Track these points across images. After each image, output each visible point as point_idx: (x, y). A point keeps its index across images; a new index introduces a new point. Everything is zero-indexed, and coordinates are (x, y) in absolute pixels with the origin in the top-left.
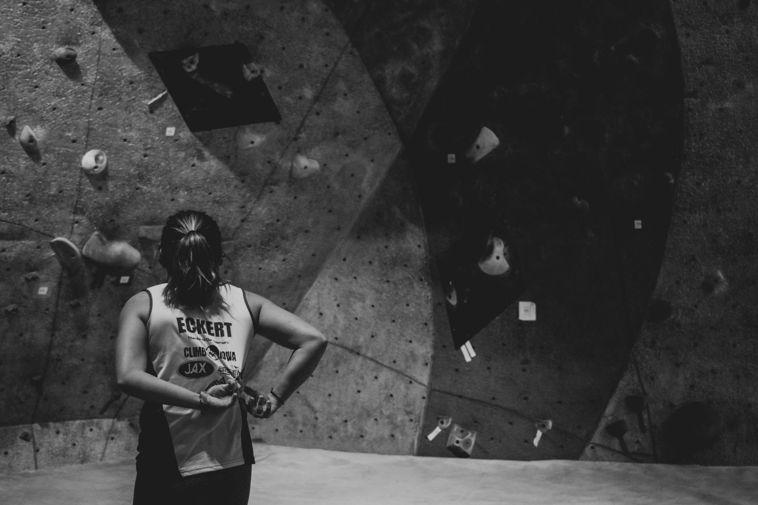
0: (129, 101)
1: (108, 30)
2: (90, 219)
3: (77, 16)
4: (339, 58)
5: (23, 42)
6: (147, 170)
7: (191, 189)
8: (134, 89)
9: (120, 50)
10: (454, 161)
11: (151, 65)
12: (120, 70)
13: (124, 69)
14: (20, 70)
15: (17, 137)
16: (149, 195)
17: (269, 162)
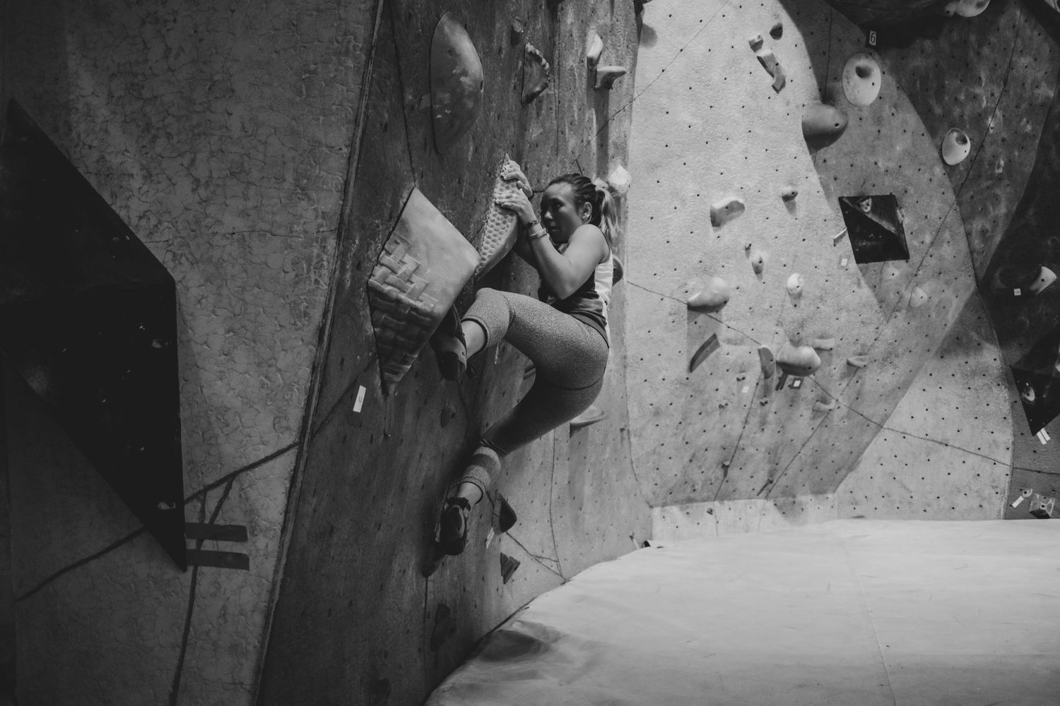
0: (822, 235)
1: (816, 176)
2: (785, 331)
3: (798, 163)
4: (948, 212)
5: (763, 181)
6: (826, 293)
7: (850, 311)
8: (826, 226)
9: (822, 193)
10: (1020, 294)
11: (839, 207)
12: (820, 209)
13: (823, 208)
14: (759, 203)
15: (750, 258)
16: (824, 313)
17: (898, 293)
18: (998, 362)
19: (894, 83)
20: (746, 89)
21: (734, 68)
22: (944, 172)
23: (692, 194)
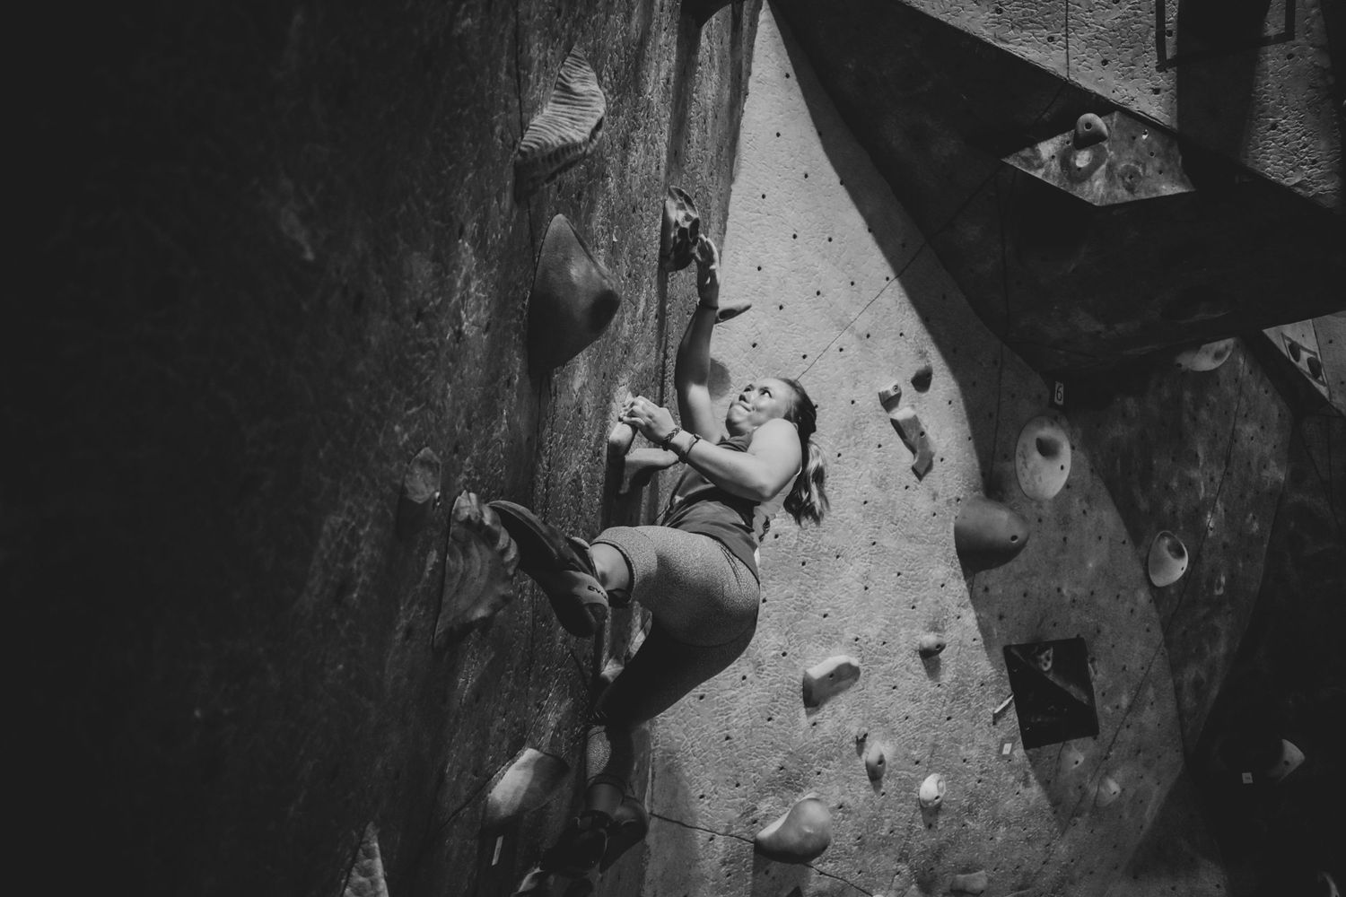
0: (976, 709)
1: (973, 615)
2: (911, 868)
3: (946, 594)
4: (1153, 659)
5: (891, 626)
6: (977, 801)
7: (1010, 824)
8: (984, 693)
9: (980, 642)
10: (1251, 781)
11: (1003, 661)
12: (976, 667)
13: (979, 666)
14: (883, 664)
15: (864, 756)
16: (972, 833)
17: (1080, 787)
18: (1223, 890)
19: (1087, 464)
20: (871, 472)
21: (853, 437)
22: (1150, 597)
23: (774, 652)
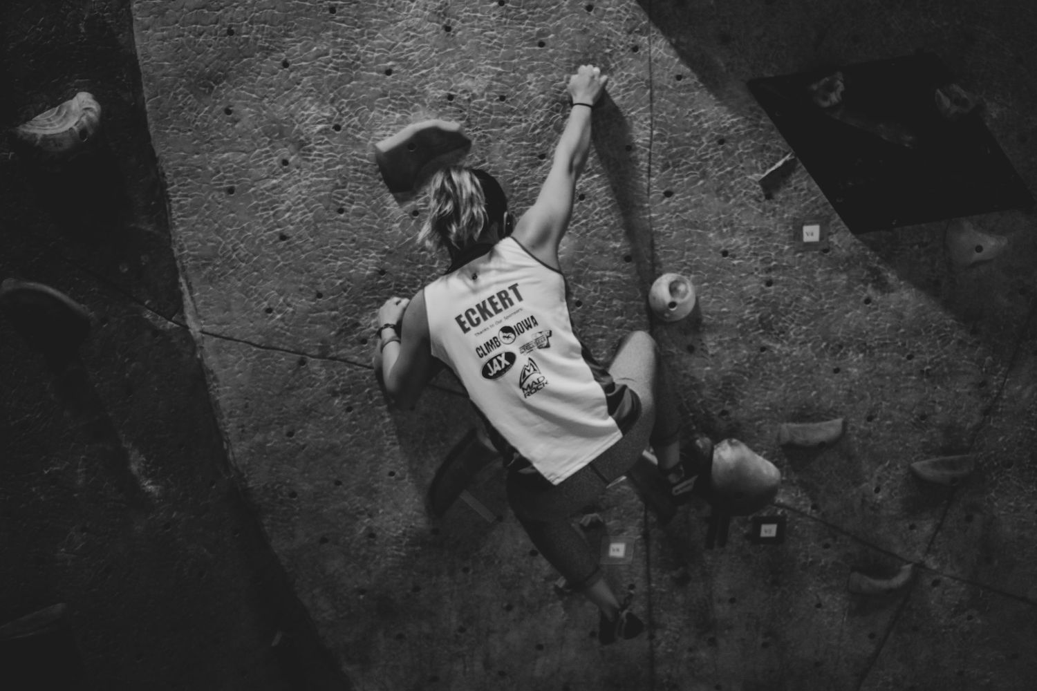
0: (721, 177)
1: (662, 42)
3: (601, 18)
5: (507, 73)
6: (775, 312)
7: (870, 348)
8: (729, 153)
9: (691, 79)
11: (755, 104)
12: (697, 117)
13: (704, 114)
14: (509, 126)
16: (787, 360)
17: (1023, 292)
23: (319, 127)
